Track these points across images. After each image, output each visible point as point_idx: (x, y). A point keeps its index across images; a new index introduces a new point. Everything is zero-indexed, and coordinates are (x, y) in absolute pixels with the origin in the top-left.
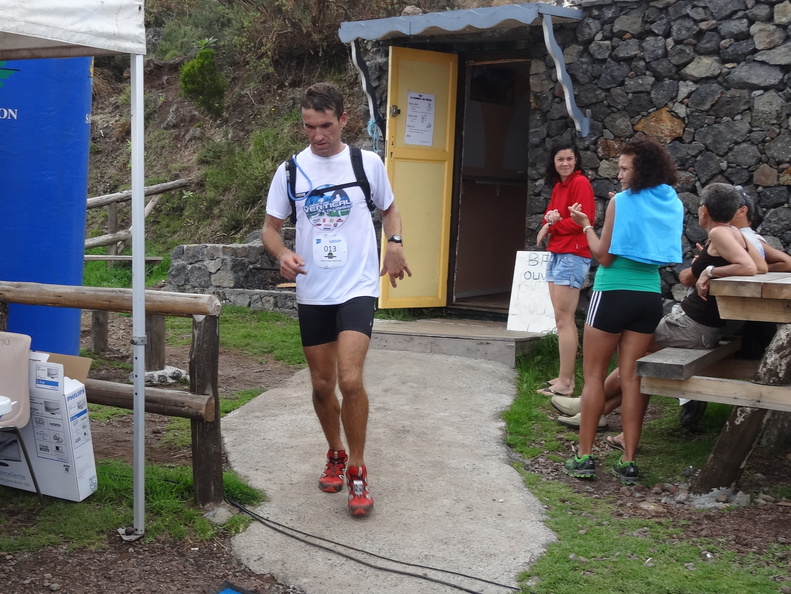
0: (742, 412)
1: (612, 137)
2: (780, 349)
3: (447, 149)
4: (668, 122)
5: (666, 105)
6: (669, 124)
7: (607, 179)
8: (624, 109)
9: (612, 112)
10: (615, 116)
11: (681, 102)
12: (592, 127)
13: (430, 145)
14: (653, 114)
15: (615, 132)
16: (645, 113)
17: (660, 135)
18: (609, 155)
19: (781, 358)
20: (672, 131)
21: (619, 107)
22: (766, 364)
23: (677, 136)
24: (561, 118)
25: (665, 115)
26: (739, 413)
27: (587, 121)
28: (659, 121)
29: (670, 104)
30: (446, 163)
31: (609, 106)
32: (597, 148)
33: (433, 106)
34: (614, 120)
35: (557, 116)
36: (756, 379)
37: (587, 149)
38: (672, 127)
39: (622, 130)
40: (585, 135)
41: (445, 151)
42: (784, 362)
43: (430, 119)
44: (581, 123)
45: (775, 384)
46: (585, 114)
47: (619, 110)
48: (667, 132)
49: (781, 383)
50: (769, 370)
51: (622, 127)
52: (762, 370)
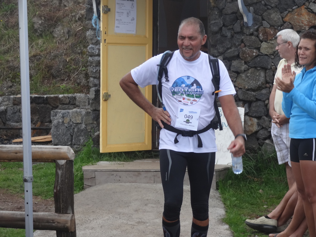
1: (269, 26)
3: (147, 36)
4: (306, 16)
5: (304, 4)
6: (307, 17)
7: (266, 55)
8: (276, 7)
9: (268, 9)
10: (270, 11)
11: (314, 2)
12: (254, 19)
13: (134, 33)
14: (296, 10)
15: (271, 22)
16: (290, 10)
17: (301, 24)
18: (267, 39)
20: (309, 22)
21: (273, 5)
23: (313, 25)
24: (233, 13)
25: (304, 11)
27: (251, 15)
28: (300, 15)
29: (307, 4)
30: (147, 46)
31: (266, 5)
32: (258, 34)
33: (135, 5)
34: (270, 14)
35: (230, 12)
37: (252, 34)
38: (309, 19)
39: (275, 21)
40: (250, 24)
41: (146, 37)
43: (134, 14)
44: (247, 16)
46: (249, 11)
47: (272, 7)
48: (305, 22)
51: (275, 19)
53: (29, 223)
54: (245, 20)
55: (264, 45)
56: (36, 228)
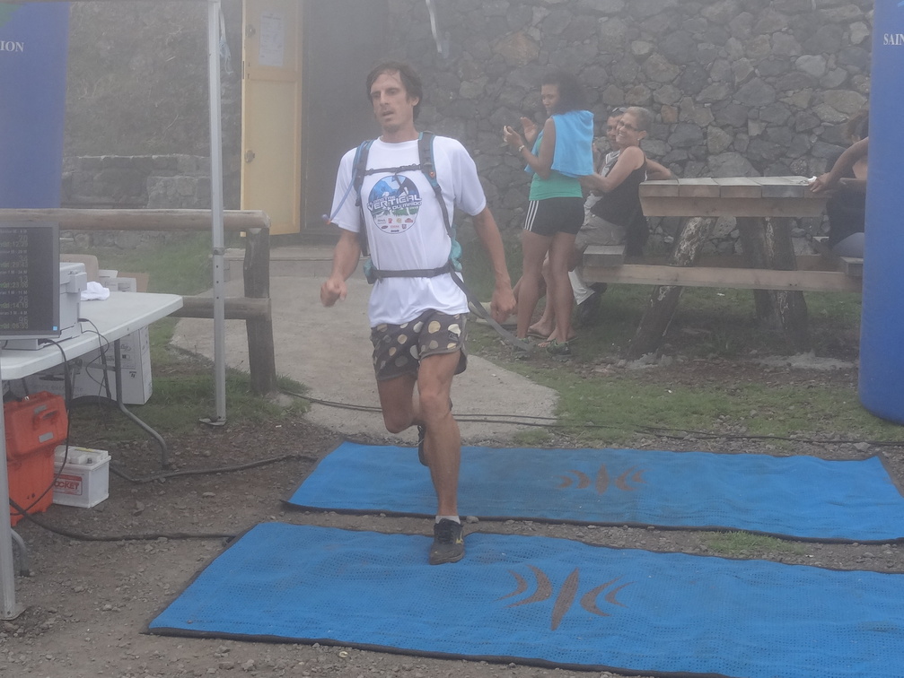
0: (664, 290)
1: (472, 59)
2: (689, 239)
3: (296, 70)
4: (524, 45)
5: (522, 29)
6: (525, 47)
7: (468, 99)
8: (482, 32)
9: (471, 34)
10: (474, 38)
11: (536, 27)
12: (452, 49)
13: (280, 65)
14: (510, 37)
15: (474, 54)
16: (502, 36)
17: (517, 57)
18: (470, 76)
19: (692, 244)
20: (529, 54)
21: (478, 30)
22: (680, 250)
23: (533, 58)
25: (521, 38)
26: (661, 291)
27: (447, 43)
28: (515, 44)
29: (526, 28)
30: (296, 84)
31: (468, 29)
32: (457, 70)
33: (282, 25)
34: (474, 42)
35: (416, 37)
36: (674, 263)
37: (448, 70)
38: (528, 50)
39: (481, 52)
40: (446, 56)
41: (294, 72)
42: (694, 247)
44: (442, 44)
45: (688, 266)
46: (446, 37)
47: (477, 33)
48: (523, 55)
49: (691, 265)
50: (683, 255)
51: (481, 49)
52: (677, 255)
53: (219, 309)
54: (439, 49)
55: (465, 85)
56: (227, 317)
